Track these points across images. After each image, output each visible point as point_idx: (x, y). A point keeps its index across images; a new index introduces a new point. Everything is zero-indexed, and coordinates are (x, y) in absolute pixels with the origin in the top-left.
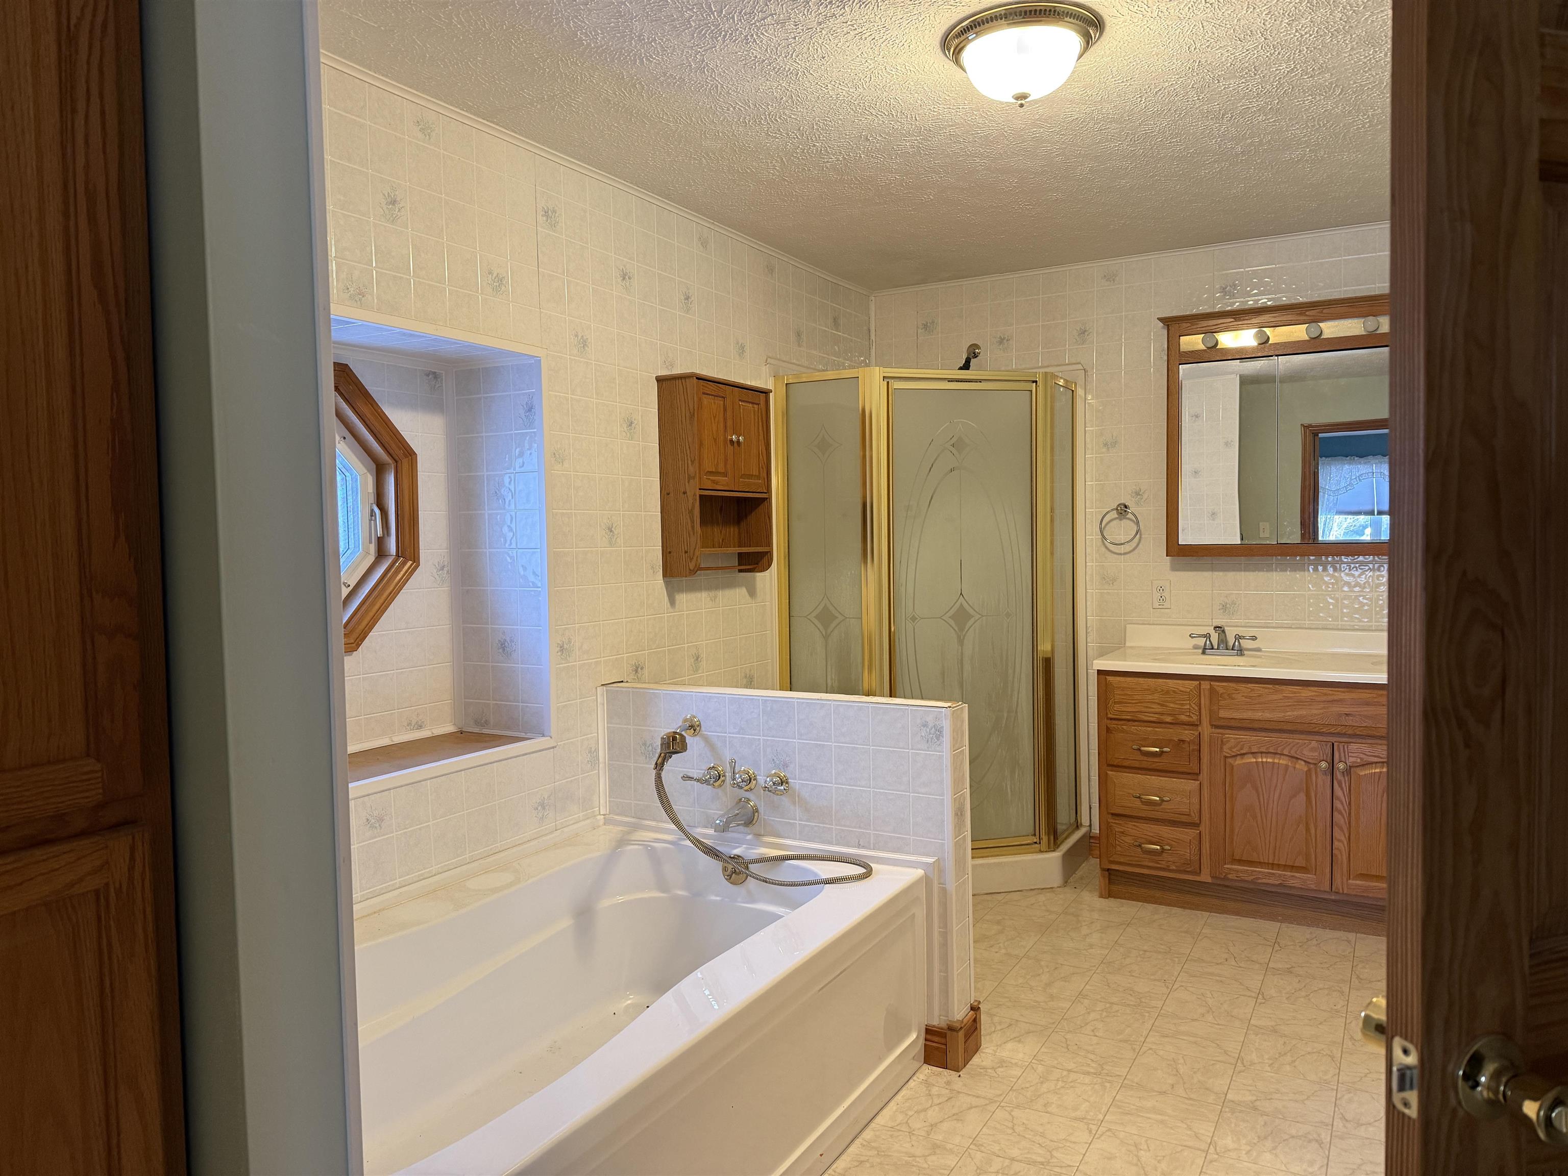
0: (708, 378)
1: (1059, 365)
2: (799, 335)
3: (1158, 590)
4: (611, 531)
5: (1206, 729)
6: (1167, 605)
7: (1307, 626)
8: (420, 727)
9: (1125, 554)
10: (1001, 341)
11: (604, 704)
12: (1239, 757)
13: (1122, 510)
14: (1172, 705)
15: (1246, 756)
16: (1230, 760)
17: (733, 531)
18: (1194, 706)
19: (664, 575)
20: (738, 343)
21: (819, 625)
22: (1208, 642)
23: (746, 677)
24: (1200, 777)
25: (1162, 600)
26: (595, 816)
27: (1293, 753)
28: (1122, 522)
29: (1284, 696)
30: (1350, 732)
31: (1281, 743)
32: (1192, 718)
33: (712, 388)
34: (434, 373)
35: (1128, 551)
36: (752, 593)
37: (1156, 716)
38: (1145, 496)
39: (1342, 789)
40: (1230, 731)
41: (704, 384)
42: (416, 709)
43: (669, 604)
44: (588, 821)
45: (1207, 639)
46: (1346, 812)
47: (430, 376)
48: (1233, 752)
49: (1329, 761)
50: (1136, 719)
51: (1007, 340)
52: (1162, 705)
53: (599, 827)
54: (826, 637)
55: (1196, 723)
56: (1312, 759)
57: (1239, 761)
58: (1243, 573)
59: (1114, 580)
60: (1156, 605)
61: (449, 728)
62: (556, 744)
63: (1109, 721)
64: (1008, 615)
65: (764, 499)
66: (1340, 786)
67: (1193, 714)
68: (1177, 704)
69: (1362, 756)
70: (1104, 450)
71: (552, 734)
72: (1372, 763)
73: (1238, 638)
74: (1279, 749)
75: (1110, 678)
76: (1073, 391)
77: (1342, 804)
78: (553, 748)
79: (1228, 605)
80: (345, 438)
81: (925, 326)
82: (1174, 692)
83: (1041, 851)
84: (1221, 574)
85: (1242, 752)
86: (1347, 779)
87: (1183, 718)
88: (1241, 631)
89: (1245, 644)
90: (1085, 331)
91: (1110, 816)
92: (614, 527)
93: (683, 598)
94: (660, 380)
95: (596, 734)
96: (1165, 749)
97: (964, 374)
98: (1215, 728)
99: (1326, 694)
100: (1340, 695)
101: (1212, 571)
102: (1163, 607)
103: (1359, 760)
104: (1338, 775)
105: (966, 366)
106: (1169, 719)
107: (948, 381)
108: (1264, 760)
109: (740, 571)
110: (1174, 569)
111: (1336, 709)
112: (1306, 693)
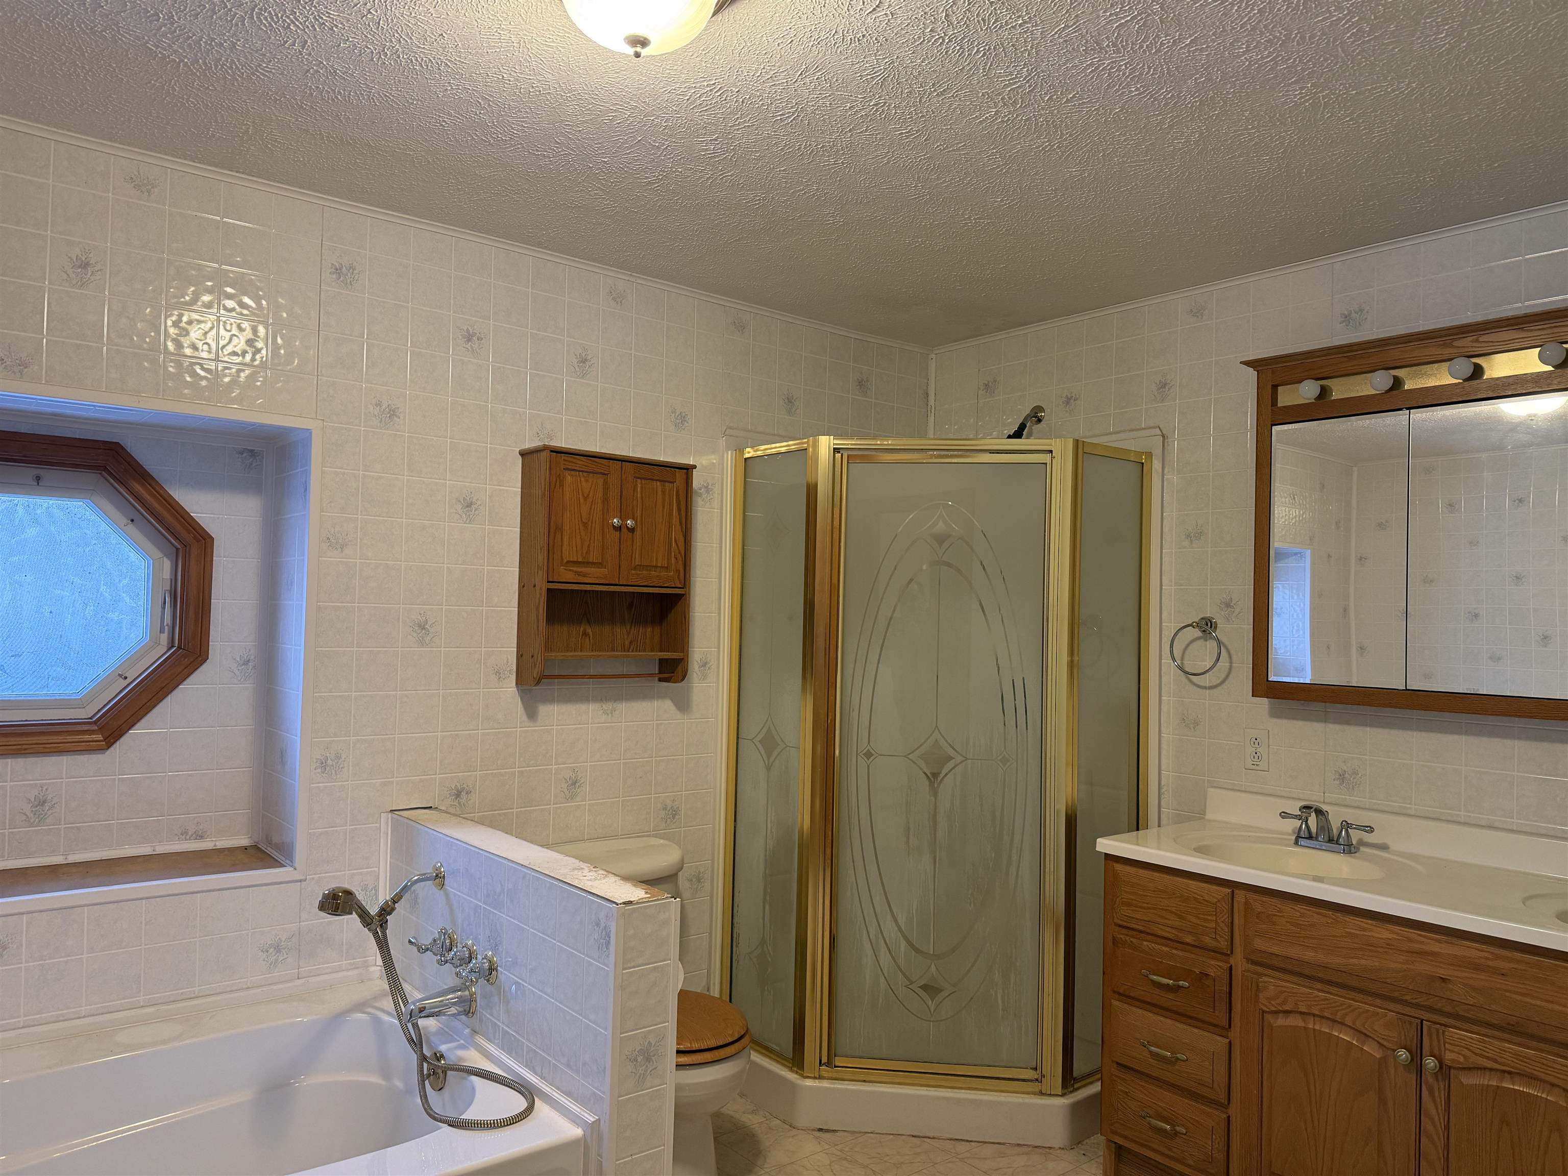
0: (571, 451)
1: (1133, 430)
2: (790, 400)
3: (1252, 743)
4: (423, 628)
5: (1238, 961)
6: (1263, 765)
7: (1463, 820)
8: (200, 837)
9: (1211, 688)
10: (1068, 401)
11: (387, 834)
12: (1281, 1015)
13: (1207, 626)
14: (1193, 919)
15: (1292, 1015)
16: (1269, 1018)
17: (650, 632)
18: (1222, 925)
19: (518, 683)
20: (674, 412)
21: (763, 752)
22: (1304, 826)
23: (665, 809)
24: (1231, 1034)
25: (1256, 757)
26: (368, 966)
27: (1358, 1025)
28: (1208, 642)
29: (1347, 932)
30: (1448, 1009)
31: (1342, 1005)
32: (1218, 941)
33: (581, 463)
34: (252, 451)
35: (1215, 684)
36: (683, 705)
37: (1173, 931)
38: (1237, 611)
39: (1434, 1101)
40: (1269, 972)
41: (566, 459)
42: (195, 817)
43: (525, 717)
44: (355, 972)
45: (1302, 823)
46: (1439, 1138)
47: (245, 455)
48: (1273, 1005)
49: (1414, 1050)
50: (1148, 931)
51: (1075, 400)
52: (1180, 917)
53: (370, 980)
54: (769, 768)
55: (1225, 951)
56: (1388, 1041)
57: (1281, 1021)
58: (1368, 729)
59: (1196, 723)
60: (1249, 763)
61: (244, 841)
62: (303, 878)
63: (1117, 928)
64: (1004, 761)
65: (680, 597)
66: (1432, 1094)
67: (1221, 937)
68: (1199, 918)
69: (1468, 1053)
70: (1186, 543)
71: (297, 864)
72: (1485, 1068)
73: (1346, 825)
74: (1339, 1014)
75: (1119, 867)
76: (1143, 463)
77: (1435, 1126)
78: (301, 881)
79: (1347, 775)
80: (132, 521)
81: (987, 386)
82: (1196, 899)
83: (1041, 1093)
84: (1337, 727)
85: (1286, 1008)
86: (1442, 1086)
87: (1208, 941)
88: (1352, 816)
89: (1355, 835)
90: (1166, 384)
91: (1115, 1065)
92: (429, 623)
93: (547, 711)
94: (523, 454)
95: (377, 869)
96: (1181, 983)
97: (1016, 444)
98: (1252, 964)
99: (1410, 940)
100: (1434, 945)
101: (1325, 722)
102: (1258, 768)
103: (1462, 1059)
104: (1428, 1078)
105: (1018, 434)
106: (1189, 939)
107: (990, 453)
108: (1317, 1027)
109: (660, 680)
110: (1274, 714)
111: (1423, 967)
112: (1383, 933)
